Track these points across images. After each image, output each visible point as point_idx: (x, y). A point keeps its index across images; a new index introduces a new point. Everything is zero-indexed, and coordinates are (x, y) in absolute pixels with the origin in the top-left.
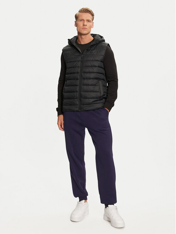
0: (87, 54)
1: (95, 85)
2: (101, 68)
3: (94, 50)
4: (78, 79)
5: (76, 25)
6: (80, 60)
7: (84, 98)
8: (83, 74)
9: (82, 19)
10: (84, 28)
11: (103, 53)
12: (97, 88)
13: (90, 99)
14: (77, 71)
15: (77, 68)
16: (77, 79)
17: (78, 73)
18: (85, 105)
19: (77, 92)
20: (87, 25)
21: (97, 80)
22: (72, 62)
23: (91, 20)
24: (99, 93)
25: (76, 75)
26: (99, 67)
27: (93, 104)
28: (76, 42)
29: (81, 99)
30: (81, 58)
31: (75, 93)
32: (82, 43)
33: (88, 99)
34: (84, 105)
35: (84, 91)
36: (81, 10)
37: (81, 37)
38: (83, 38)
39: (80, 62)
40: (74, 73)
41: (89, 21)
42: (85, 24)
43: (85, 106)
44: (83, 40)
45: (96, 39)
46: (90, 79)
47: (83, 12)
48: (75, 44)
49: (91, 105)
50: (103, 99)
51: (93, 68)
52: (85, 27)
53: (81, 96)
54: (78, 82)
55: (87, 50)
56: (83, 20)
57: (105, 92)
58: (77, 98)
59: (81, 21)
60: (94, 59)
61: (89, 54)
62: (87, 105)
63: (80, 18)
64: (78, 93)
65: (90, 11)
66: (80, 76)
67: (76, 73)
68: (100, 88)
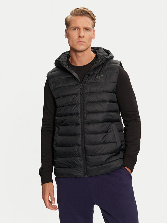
0: (89, 82)
1: (106, 132)
2: (114, 102)
3: (99, 74)
4: (79, 124)
5: (68, 35)
6: (79, 93)
7: (92, 155)
8: (85, 115)
9: (77, 26)
10: (81, 42)
11: (115, 78)
12: (110, 137)
13: (101, 156)
14: (76, 112)
15: (75, 106)
16: (77, 124)
17: (78, 114)
18: (94, 166)
19: (78, 145)
20: (85, 36)
21: (110, 123)
22: (65, 96)
23: (91, 27)
24: (114, 144)
25: (74, 117)
26: (110, 101)
27: (107, 163)
28: (68, 63)
29: (87, 156)
30: (81, 89)
31: (76, 148)
32: (79, 65)
33: (98, 157)
34: (92, 166)
35: (91, 144)
36: (75, 12)
37: (76, 55)
38: (79, 57)
39: (79, 95)
40: (71, 114)
41: (87, 30)
42: (82, 35)
43: (94, 168)
44: (79, 59)
45: (101, 56)
46: (98, 122)
47: (77, 15)
48: (67, 67)
49: (104, 165)
50: (121, 152)
51: (102, 104)
52: (81, 40)
53: (85, 151)
54: (79, 129)
55: (89, 75)
56: (78, 28)
57: (122, 141)
58: (79, 156)
59: (75, 29)
60: (102, 90)
61: (93, 81)
62: (98, 166)
63: (73, 25)
64: (81, 147)
65: (89, 14)
66: (81, 119)
67: (75, 114)
68: (114, 136)
